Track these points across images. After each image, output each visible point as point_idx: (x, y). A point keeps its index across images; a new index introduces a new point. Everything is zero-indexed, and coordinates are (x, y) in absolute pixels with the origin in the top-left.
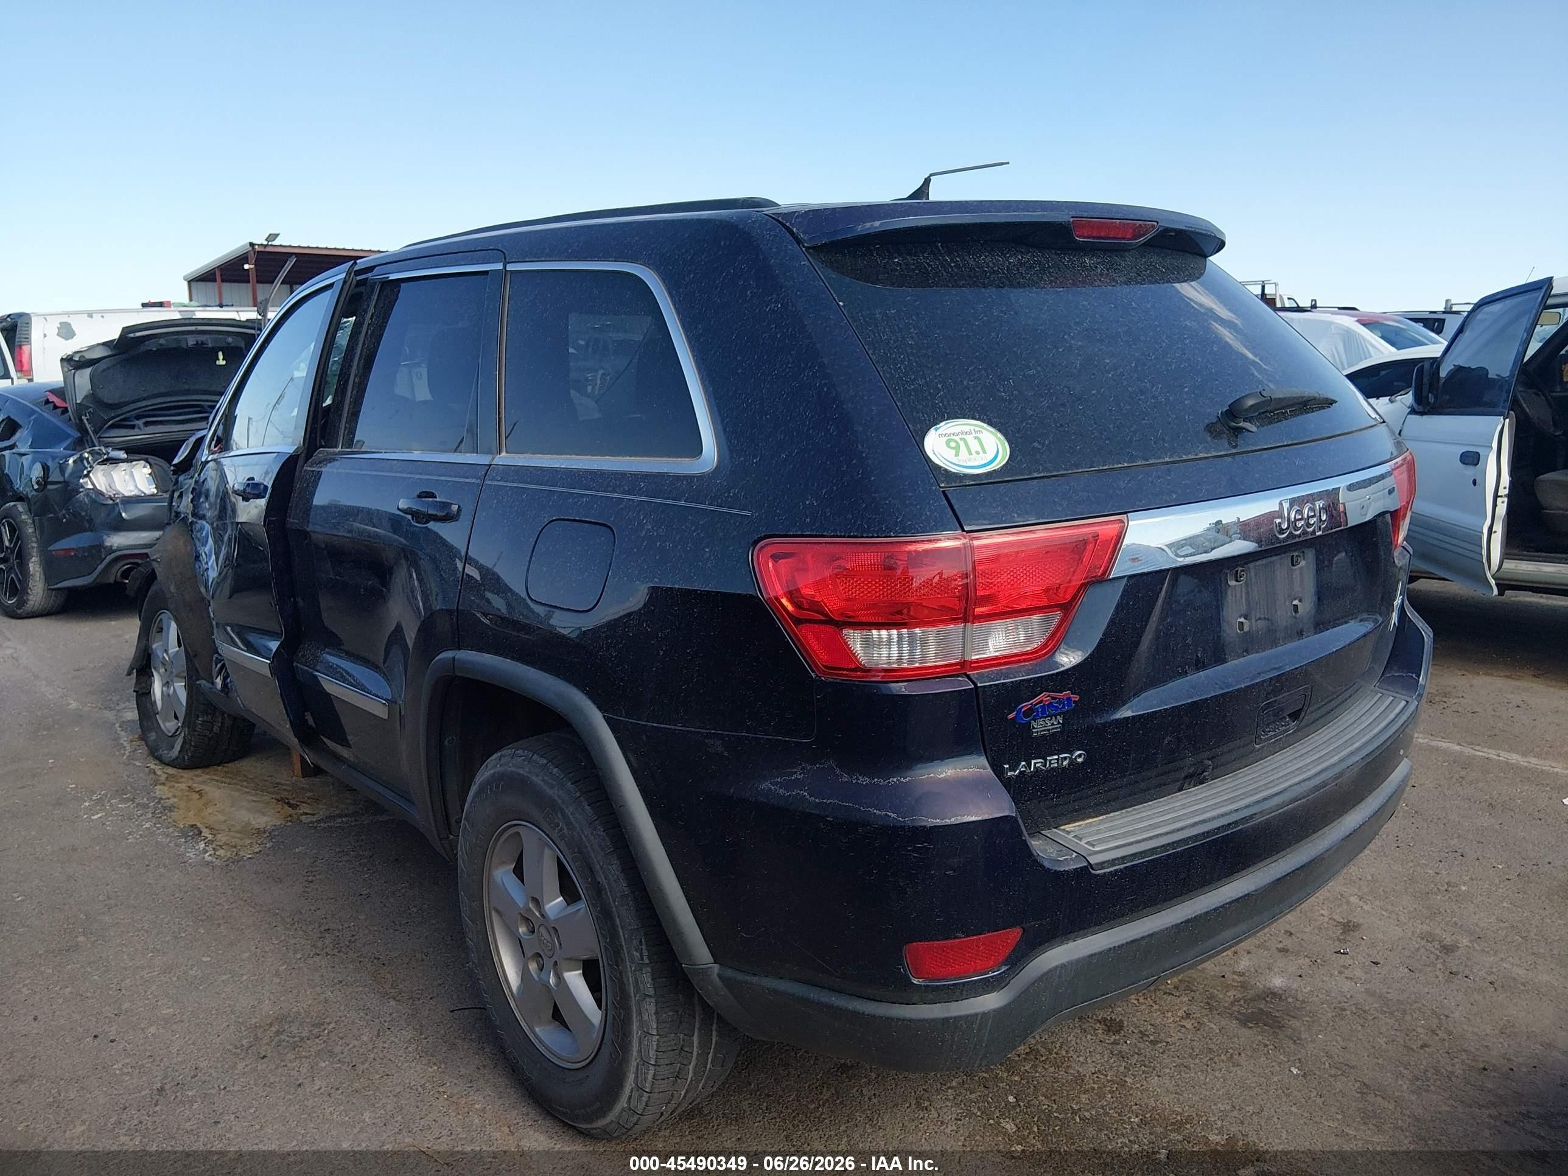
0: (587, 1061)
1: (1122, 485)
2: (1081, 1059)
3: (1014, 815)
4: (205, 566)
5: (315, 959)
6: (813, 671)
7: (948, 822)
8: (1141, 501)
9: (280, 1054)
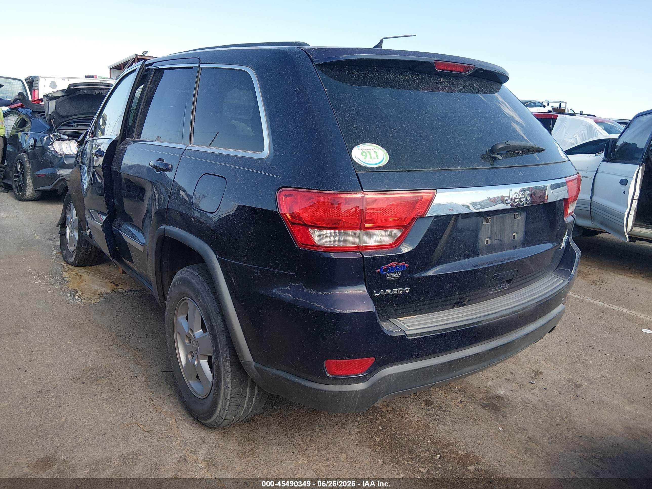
0: (206, 396)
1: (436, 177)
2: (413, 415)
3: (374, 311)
4: (83, 184)
5: (112, 346)
6: (297, 245)
7: (345, 312)
8: (444, 185)
9: (90, 382)
